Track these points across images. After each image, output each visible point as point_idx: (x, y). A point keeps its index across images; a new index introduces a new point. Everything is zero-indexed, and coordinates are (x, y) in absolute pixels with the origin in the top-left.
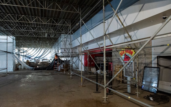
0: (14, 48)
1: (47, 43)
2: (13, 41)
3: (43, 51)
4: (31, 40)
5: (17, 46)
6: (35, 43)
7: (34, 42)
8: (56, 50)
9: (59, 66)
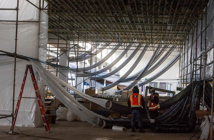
0: (42, 41)
1: (165, 21)
2: (40, 17)
3: (149, 54)
4: (103, 13)
5: (55, 33)
6: (118, 21)
7: (116, 17)
8: (199, 50)
9: (206, 117)
